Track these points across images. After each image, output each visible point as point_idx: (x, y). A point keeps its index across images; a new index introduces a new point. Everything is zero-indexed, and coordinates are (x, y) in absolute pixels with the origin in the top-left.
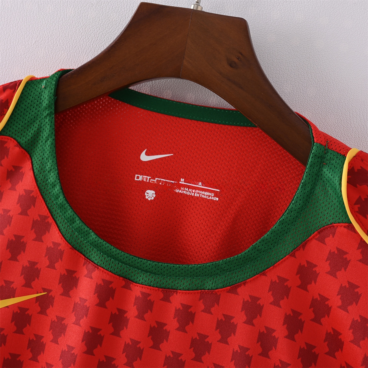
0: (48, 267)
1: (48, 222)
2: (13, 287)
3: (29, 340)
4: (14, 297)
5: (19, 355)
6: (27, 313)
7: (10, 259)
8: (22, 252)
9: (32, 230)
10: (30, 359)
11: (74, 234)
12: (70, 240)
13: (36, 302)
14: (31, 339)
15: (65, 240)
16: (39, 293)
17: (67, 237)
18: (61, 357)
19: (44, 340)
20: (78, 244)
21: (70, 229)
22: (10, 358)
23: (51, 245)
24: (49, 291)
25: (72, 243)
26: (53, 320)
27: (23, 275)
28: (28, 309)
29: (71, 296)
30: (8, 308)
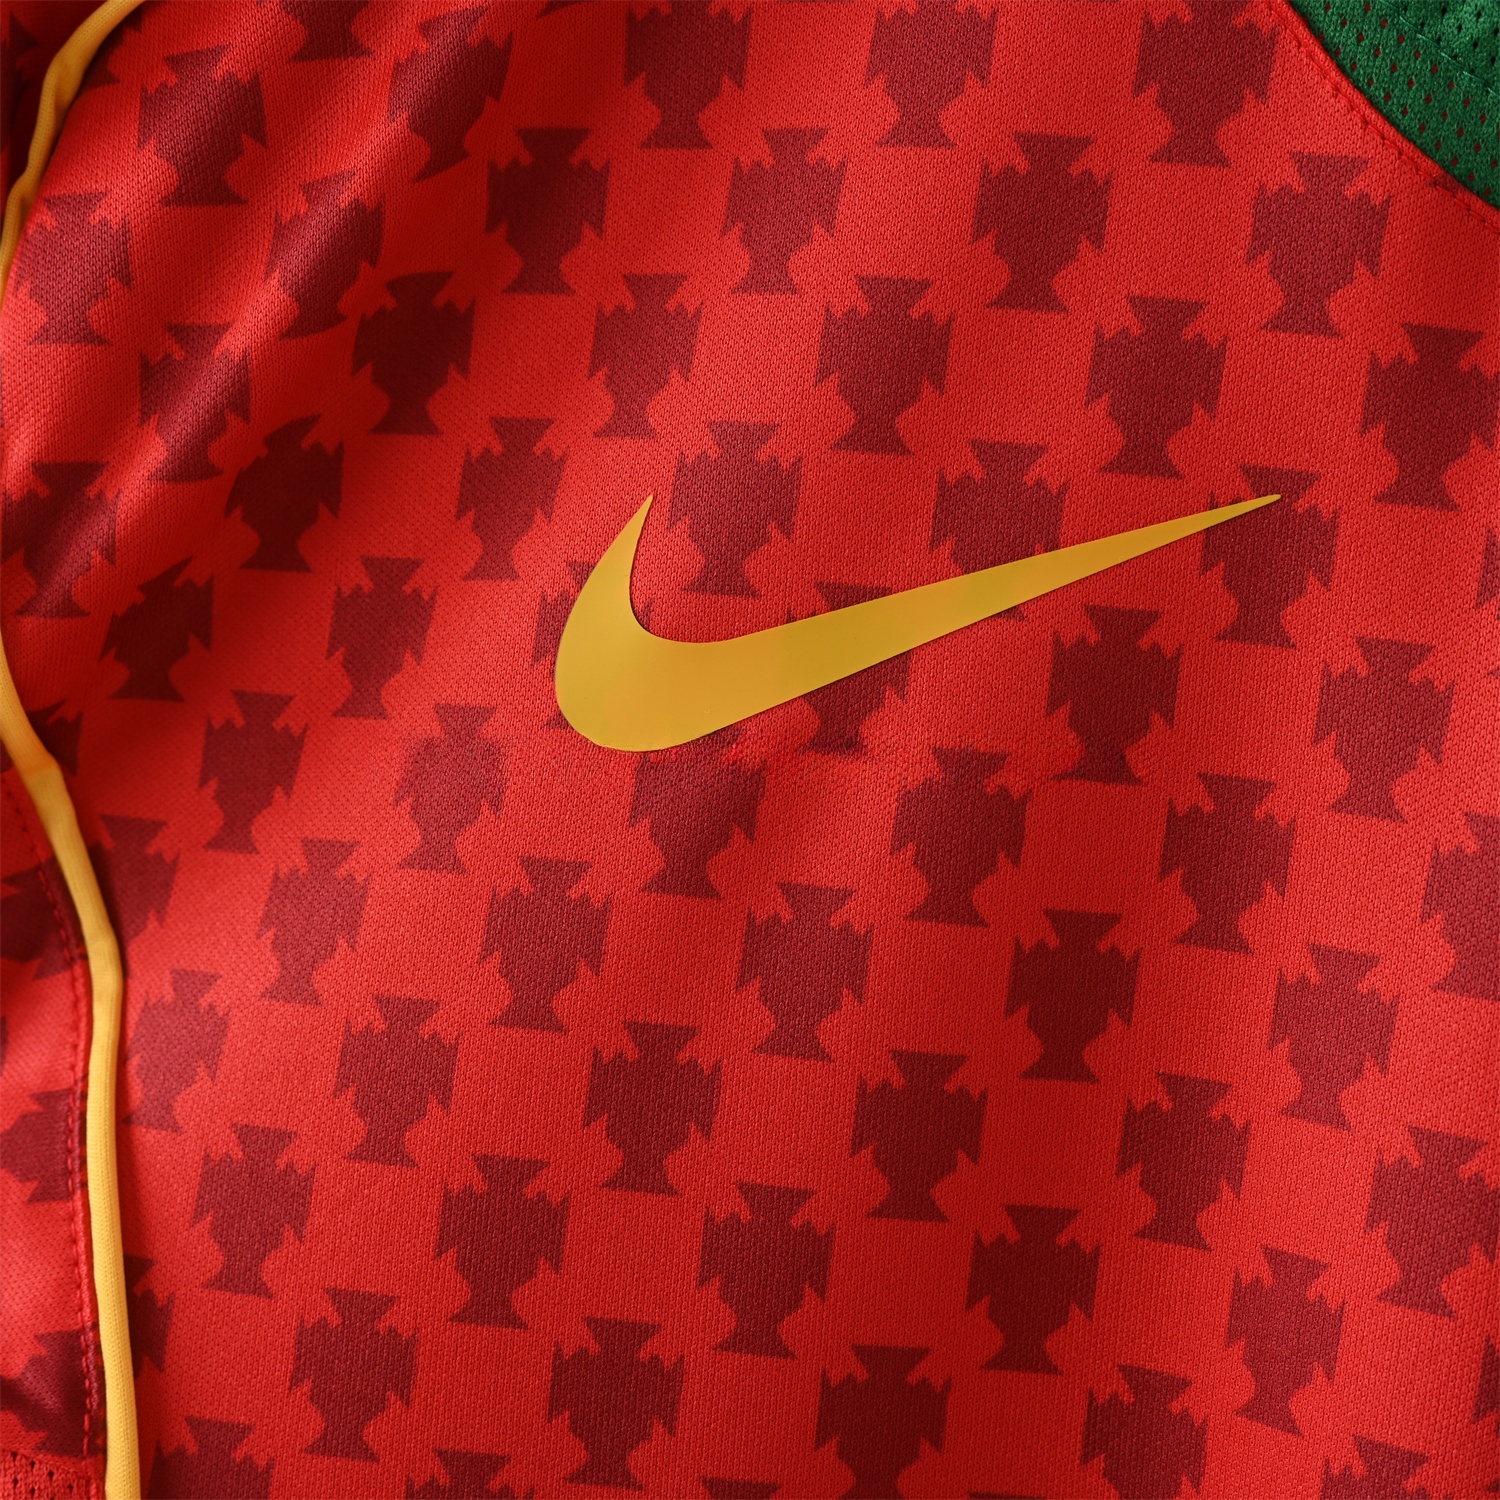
0: (1277, 324)
1: (1250, 27)
2: (1039, 483)
3: (1172, 812)
4: (1052, 545)
5: (1112, 920)
6: (1144, 643)
7: (1003, 301)
8: (1084, 246)
9: (1138, 89)
10: (1184, 939)
11: (1451, 86)
12: (1422, 129)
13: (1206, 567)
14: (1182, 808)
15: (1392, 132)
16: (1225, 504)
17: (1404, 113)
18: (1434, 898)
19: (1277, 806)
20: (1478, 148)
21: (1417, 54)
22: (1053, 941)
23: (1290, 177)
24: (1294, 483)
25: (1438, 145)
26: (1338, 669)
27: (1105, 397)
28: (1154, 616)
29: (1458, 501)
30: (1022, 619)
